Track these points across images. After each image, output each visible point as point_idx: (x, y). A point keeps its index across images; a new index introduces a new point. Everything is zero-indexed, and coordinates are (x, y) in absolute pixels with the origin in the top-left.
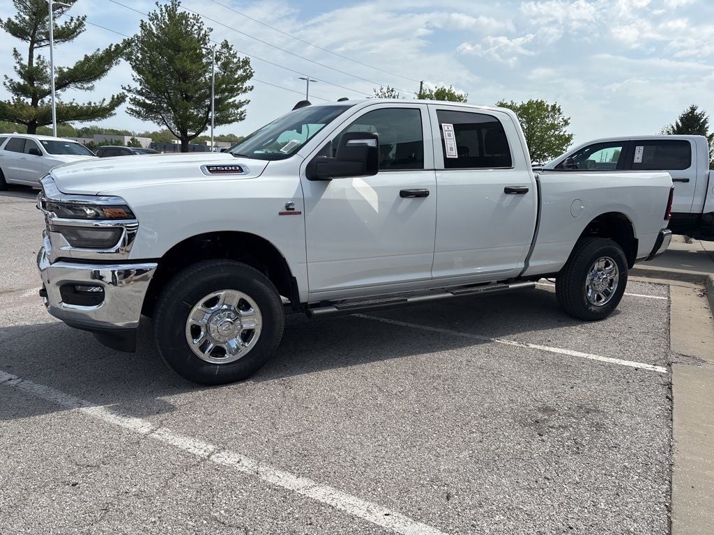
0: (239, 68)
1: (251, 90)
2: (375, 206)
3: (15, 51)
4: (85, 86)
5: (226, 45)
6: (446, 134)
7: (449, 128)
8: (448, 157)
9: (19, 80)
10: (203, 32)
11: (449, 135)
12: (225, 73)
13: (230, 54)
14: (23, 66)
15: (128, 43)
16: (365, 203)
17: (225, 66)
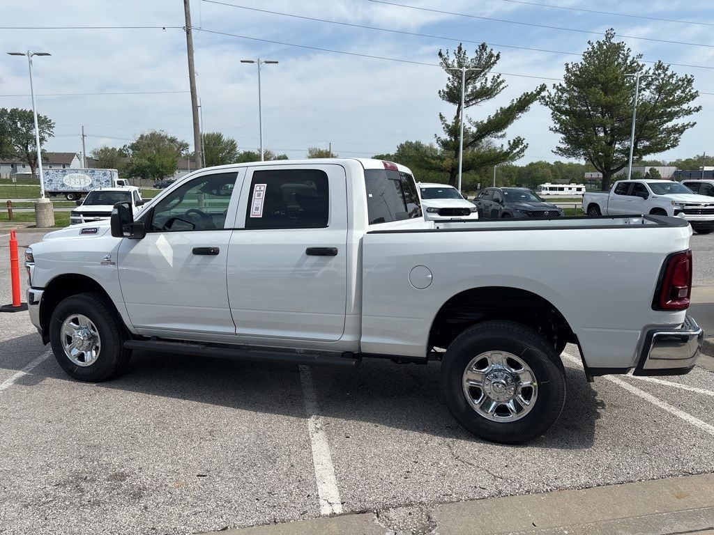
0: (678, 87)
1: (698, 110)
2: (170, 262)
3: (441, 115)
4: (499, 134)
5: (659, 67)
6: (255, 194)
7: (261, 189)
8: (251, 216)
9: (445, 137)
10: (630, 59)
11: (259, 195)
12: (659, 96)
13: (665, 75)
14: (447, 126)
15: (543, 88)
16: (162, 259)
17: (659, 89)
